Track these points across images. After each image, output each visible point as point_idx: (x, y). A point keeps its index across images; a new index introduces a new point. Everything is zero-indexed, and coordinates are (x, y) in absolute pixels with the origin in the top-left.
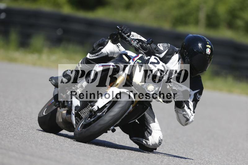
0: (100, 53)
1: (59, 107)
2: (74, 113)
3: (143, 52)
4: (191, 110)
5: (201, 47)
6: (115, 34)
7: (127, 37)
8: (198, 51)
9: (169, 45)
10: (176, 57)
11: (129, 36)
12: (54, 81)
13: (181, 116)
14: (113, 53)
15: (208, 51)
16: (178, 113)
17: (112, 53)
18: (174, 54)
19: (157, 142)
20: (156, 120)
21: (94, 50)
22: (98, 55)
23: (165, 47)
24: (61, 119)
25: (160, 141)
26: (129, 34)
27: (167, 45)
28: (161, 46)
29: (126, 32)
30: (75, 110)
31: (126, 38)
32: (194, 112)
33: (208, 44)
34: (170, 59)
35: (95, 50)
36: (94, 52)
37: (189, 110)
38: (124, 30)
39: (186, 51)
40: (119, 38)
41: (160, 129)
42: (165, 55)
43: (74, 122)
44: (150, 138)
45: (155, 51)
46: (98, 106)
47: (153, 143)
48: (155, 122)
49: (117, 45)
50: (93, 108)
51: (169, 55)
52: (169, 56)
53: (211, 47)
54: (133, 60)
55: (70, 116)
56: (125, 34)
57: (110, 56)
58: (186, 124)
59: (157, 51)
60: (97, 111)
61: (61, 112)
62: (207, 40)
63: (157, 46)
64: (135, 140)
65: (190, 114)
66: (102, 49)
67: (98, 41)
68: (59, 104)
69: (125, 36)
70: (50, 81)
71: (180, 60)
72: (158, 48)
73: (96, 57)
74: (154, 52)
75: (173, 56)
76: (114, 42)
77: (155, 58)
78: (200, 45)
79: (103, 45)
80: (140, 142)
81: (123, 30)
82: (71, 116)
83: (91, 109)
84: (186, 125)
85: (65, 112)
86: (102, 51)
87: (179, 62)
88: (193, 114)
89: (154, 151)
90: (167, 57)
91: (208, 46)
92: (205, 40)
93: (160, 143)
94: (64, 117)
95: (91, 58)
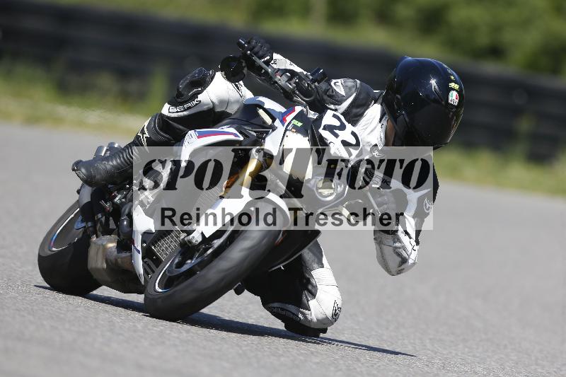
0: (195, 102)
1: (95, 232)
2: (139, 248)
3: (304, 101)
4: (410, 238)
5: (436, 87)
6: (234, 59)
7: (264, 66)
8: (427, 96)
9: (358, 82)
10: (375, 110)
11: (267, 63)
12: (83, 170)
13: (388, 251)
14: (226, 103)
15: (454, 97)
16: (383, 246)
17: (222, 102)
18: (370, 105)
19: (329, 313)
20: (325, 261)
21: (179, 95)
22: (189, 108)
23: (350, 89)
24: (102, 264)
25: (337, 311)
26: (268, 58)
27: (353, 84)
28: (339, 86)
29: (261, 53)
30: (143, 242)
31: (262, 68)
32: (417, 243)
33: (452, 81)
34: (361, 115)
35: (182, 95)
36: (179, 100)
37: (407, 237)
38: (256, 49)
39: (399, 97)
40: (244, 67)
41: (335, 283)
42: (349, 107)
43: (140, 269)
44: (312, 303)
45: (325, 97)
46: (202, 233)
47: (321, 316)
48: (323, 267)
50: (191, 236)
51: (358, 106)
52: (358, 110)
53: (460, 88)
54: (283, 121)
55: (128, 254)
56: (260, 58)
57: (218, 109)
58: (399, 272)
59: (331, 96)
60: (201, 243)
61: (102, 245)
62: (450, 71)
63: (330, 85)
64: (275, 310)
65: (409, 248)
66: (199, 94)
67: (190, 75)
68: (94, 226)
69: (261, 62)
70: (73, 170)
71: (384, 118)
72: (333, 90)
73: (185, 113)
74: (323, 99)
75: (368, 108)
76: (232, 77)
77: (334, 116)
78: (433, 82)
79: (203, 83)
80: (288, 314)
81: (254, 48)
82: (131, 256)
83: (186, 239)
84: (398, 274)
85: (112, 245)
86: (200, 97)
87: (382, 122)
88: (416, 248)
89: (322, 335)
90: (355, 111)
91: (452, 85)
92: (445, 70)
93: (336, 315)
94: (112, 258)
95: (173, 115)
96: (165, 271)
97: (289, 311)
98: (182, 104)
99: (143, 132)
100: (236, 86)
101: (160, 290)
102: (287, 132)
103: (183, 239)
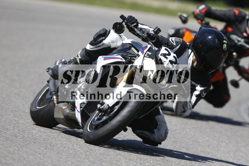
0: (101, 44)
2: (79, 110)
3: (151, 42)
9: (181, 39)
11: (136, 26)
15: (225, 47)
22: (99, 46)
25: (167, 134)
27: (179, 40)
30: (81, 107)
36: (94, 43)
43: (79, 120)
44: (155, 131)
46: (108, 105)
48: (160, 115)
49: (119, 35)
50: (103, 106)
54: (143, 52)
55: (74, 112)
57: (112, 47)
59: (169, 46)
60: (108, 109)
61: (61, 107)
62: (223, 35)
63: (169, 40)
64: (138, 134)
66: (104, 40)
77: (166, 49)
79: (105, 35)
85: (65, 107)
86: (104, 42)
91: (225, 41)
93: (166, 136)
94: (66, 114)
95: (92, 49)
96: (92, 121)
97: (145, 134)
98: (96, 44)
99: (78, 56)
100: (120, 36)
101: (90, 131)
102: (145, 58)
103: (99, 107)
